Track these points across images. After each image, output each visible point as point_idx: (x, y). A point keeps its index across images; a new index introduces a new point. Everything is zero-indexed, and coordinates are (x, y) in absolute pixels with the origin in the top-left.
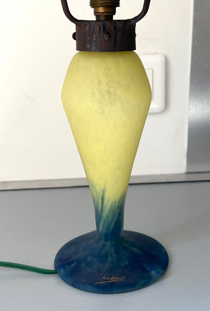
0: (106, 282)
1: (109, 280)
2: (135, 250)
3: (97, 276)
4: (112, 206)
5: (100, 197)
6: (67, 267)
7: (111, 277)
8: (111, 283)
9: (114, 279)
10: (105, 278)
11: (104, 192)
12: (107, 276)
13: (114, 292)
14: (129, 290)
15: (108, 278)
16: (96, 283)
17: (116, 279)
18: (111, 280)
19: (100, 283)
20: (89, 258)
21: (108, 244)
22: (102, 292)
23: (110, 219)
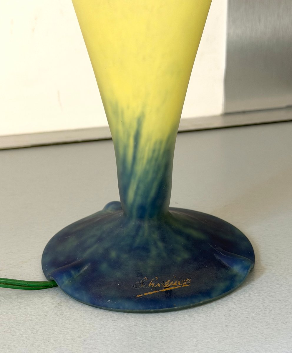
0: (157, 291)
1: (161, 288)
2: (195, 234)
3: (137, 282)
4: (154, 151)
5: (133, 133)
6: (73, 272)
7: (164, 282)
8: (166, 292)
9: (171, 285)
10: (153, 284)
11: (140, 122)
12: (155, 282)
13: (176, 308)
14: (201, 302)
15: (159, 285)
16: (139, 296)
17: (175, 284)
18: (166, 288)
19: (145, 294)
20: (113, 254)
21: (146, 225)
22: (152, 310)
23: (150, 176)
